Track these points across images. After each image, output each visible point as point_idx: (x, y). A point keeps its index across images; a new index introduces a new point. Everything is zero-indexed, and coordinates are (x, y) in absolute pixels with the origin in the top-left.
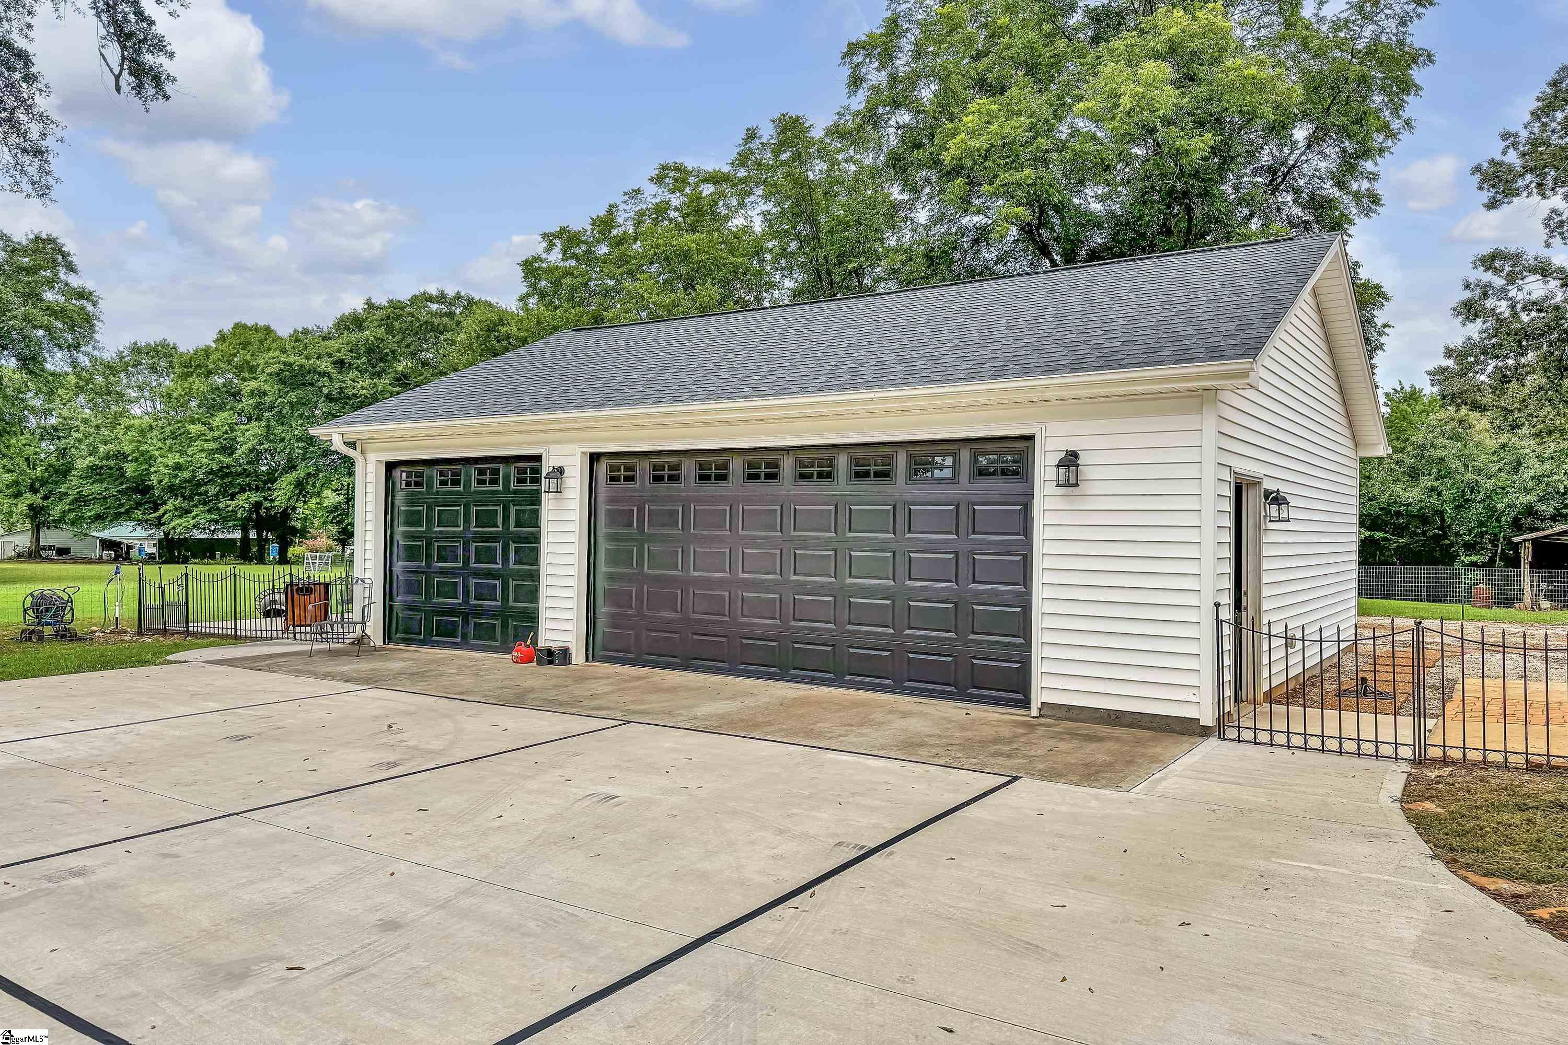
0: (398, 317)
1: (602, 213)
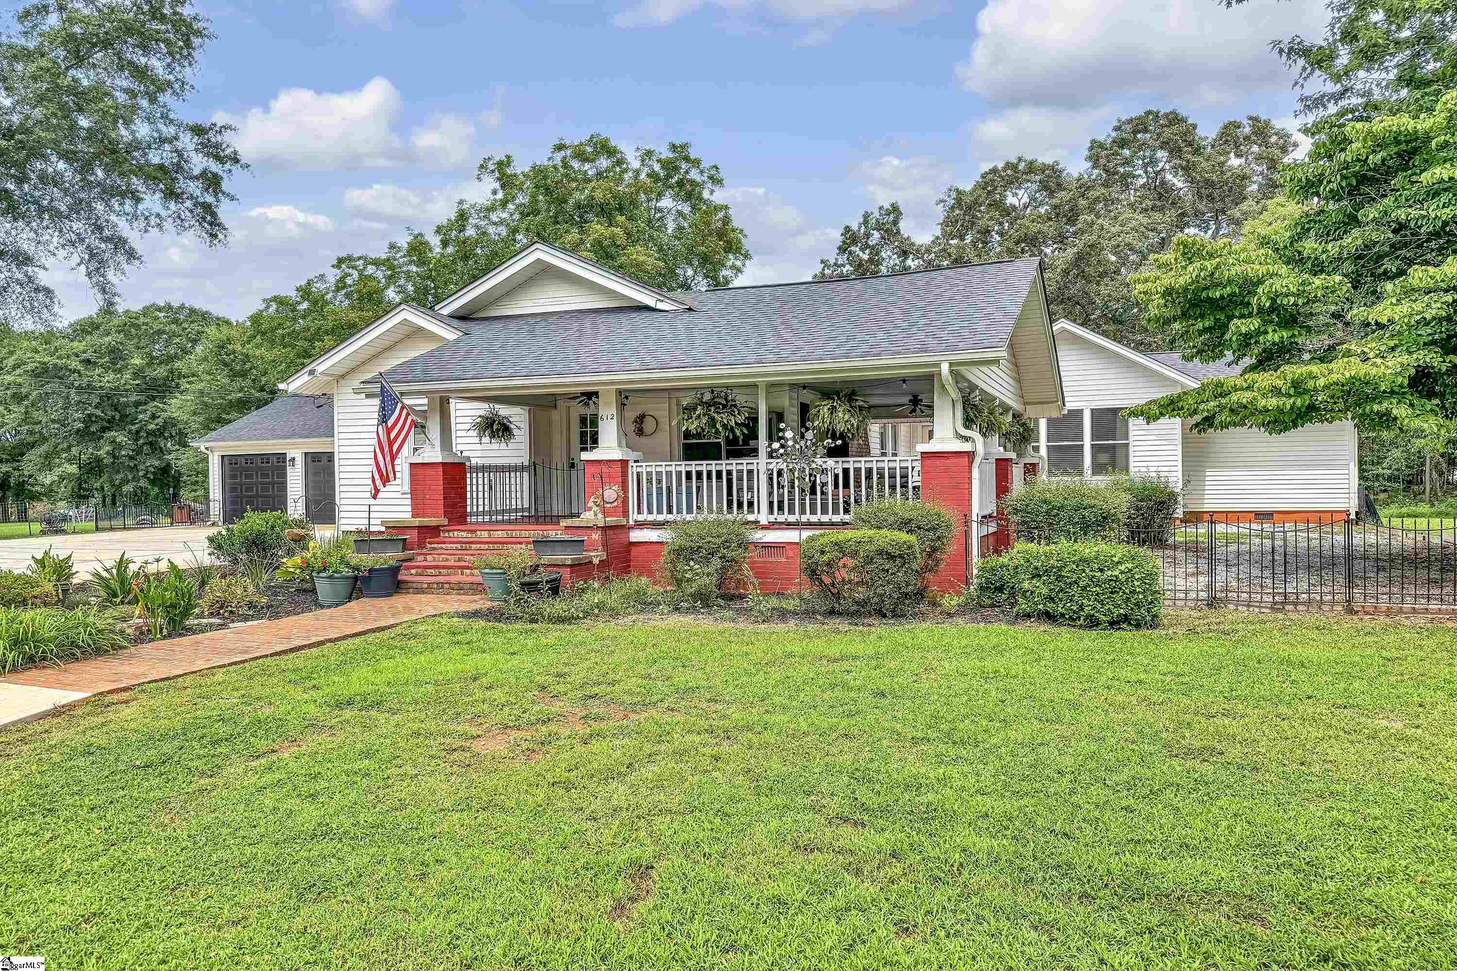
0: (133, 325)
1: (303, 283)
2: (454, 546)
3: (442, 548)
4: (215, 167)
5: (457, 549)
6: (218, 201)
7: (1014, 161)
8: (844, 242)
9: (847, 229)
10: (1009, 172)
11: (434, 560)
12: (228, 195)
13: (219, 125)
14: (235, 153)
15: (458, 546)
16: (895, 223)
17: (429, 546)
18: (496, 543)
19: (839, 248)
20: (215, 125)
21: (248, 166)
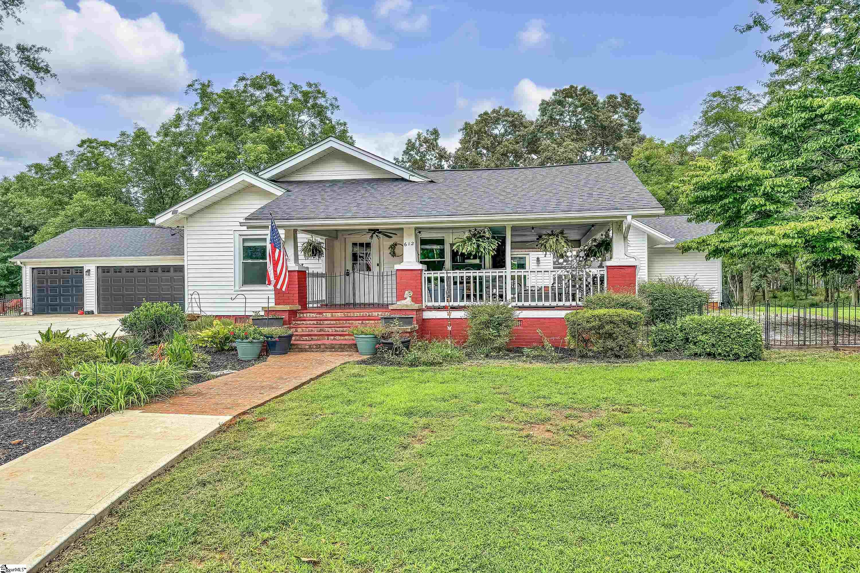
2: (312, 322)
3: (303, 324)
4: (32, 75)
5: (314, 324)
6: (31, 97)
7: (497, 109)
8: (407, 148)
9: (409, 141)
10: (495, 115)
11: (303, 331)
12: (38, 94)
13: (37, 47)
14: (47, 66)
15: (315, 322)
16: (436, 140)
17: (294, 322)
18: (338, 320)
19: (404, 152)
20: (34, 46)
21: (55, 75)
